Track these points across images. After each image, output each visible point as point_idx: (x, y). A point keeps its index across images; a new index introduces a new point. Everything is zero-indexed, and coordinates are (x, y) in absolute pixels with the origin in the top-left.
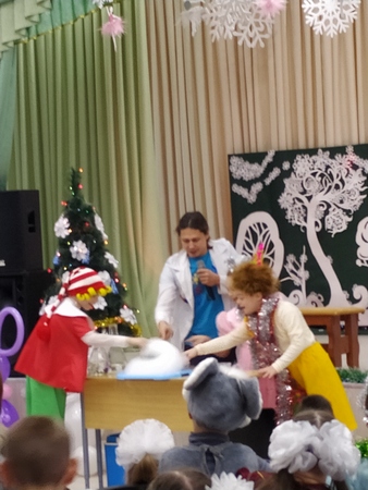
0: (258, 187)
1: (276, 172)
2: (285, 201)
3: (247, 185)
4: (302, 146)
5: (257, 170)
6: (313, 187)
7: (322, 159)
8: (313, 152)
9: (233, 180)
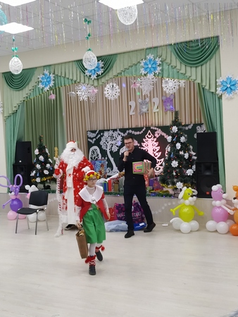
0: (95, 139)
1: (99, 136)
2: (101, 143)
3: (92, 139)
4: (106, 129)
5: (94, 135)
6: (109, 140)
7: (111, 132)
8: (109, 130)
9: (88, 138)
